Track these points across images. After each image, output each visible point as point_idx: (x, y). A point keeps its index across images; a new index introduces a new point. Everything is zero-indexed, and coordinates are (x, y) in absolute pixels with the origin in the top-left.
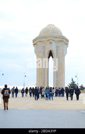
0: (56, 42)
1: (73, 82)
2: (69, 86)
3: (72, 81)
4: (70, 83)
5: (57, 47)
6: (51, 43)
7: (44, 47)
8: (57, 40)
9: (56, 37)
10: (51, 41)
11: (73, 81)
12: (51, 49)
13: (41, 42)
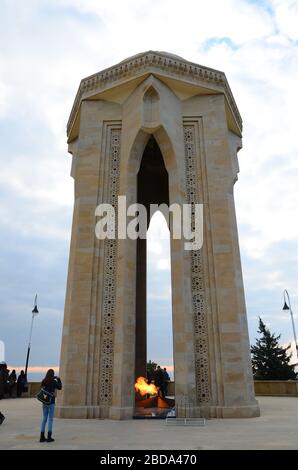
0: (182, 97)
1: (269, 340)
3: (262, 335)
5: (188, 123)
6: (151, 94)
7: (116, 128)
10: (151, 81)
11: (266, 333)
12: (152, 126)
13: (100, 103)
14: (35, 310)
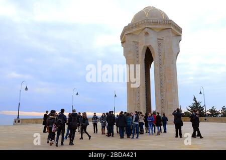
0: (157, 31)
1: (197, 104)
2: (189, 110)
3: (194, 102)
4: (191, 105)
5: (159, 40)
6: (147, 34)
7: (137, 43)
8: (157, 27)
9: (156, 23)
10: (146, 30)
11: (196, 101)
12: (148, 45)
13: (131, 35)
14: (116, 96)
